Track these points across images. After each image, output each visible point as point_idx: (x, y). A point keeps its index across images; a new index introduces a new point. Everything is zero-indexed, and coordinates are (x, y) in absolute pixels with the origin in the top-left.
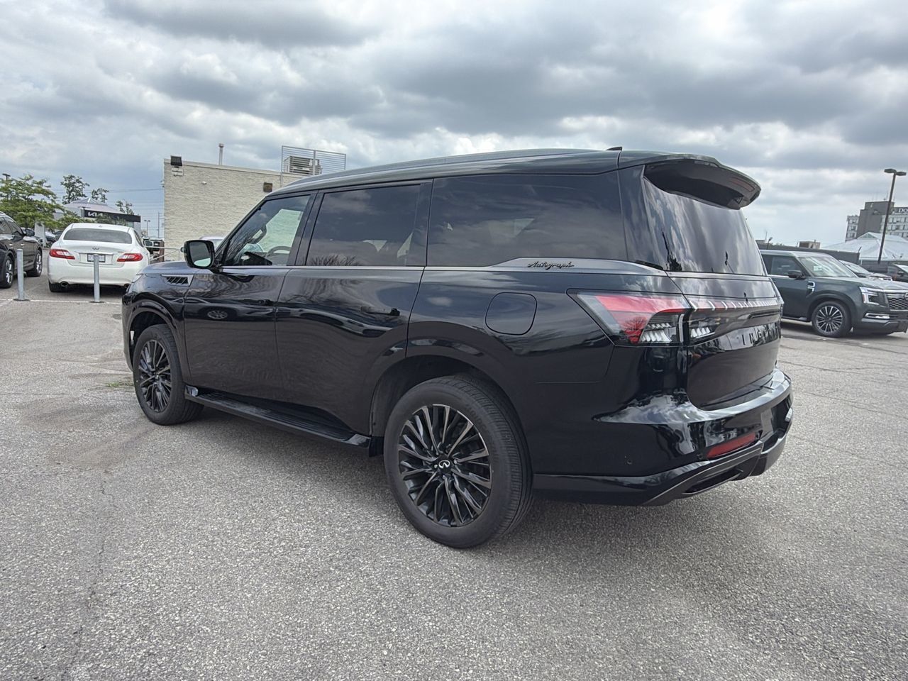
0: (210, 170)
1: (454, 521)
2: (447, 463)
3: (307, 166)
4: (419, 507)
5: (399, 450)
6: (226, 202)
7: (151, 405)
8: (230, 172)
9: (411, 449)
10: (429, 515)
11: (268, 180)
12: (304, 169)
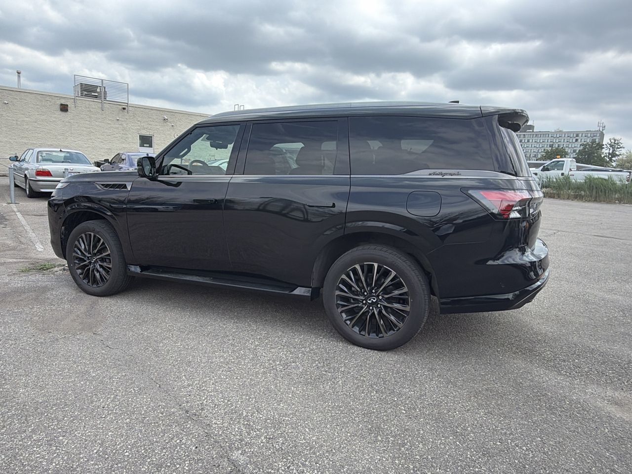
0: (11, 92)
1: (382, 333)
2: (374, 299)
3: (95, 92)
4: (353, 329)
5: (336, 294)
6: (27, 119)
7: (89, 282)
8: (29, 94)
9: (345, 292)
10: (361, 333)
11: (63, 102)
12: (93, 94)
